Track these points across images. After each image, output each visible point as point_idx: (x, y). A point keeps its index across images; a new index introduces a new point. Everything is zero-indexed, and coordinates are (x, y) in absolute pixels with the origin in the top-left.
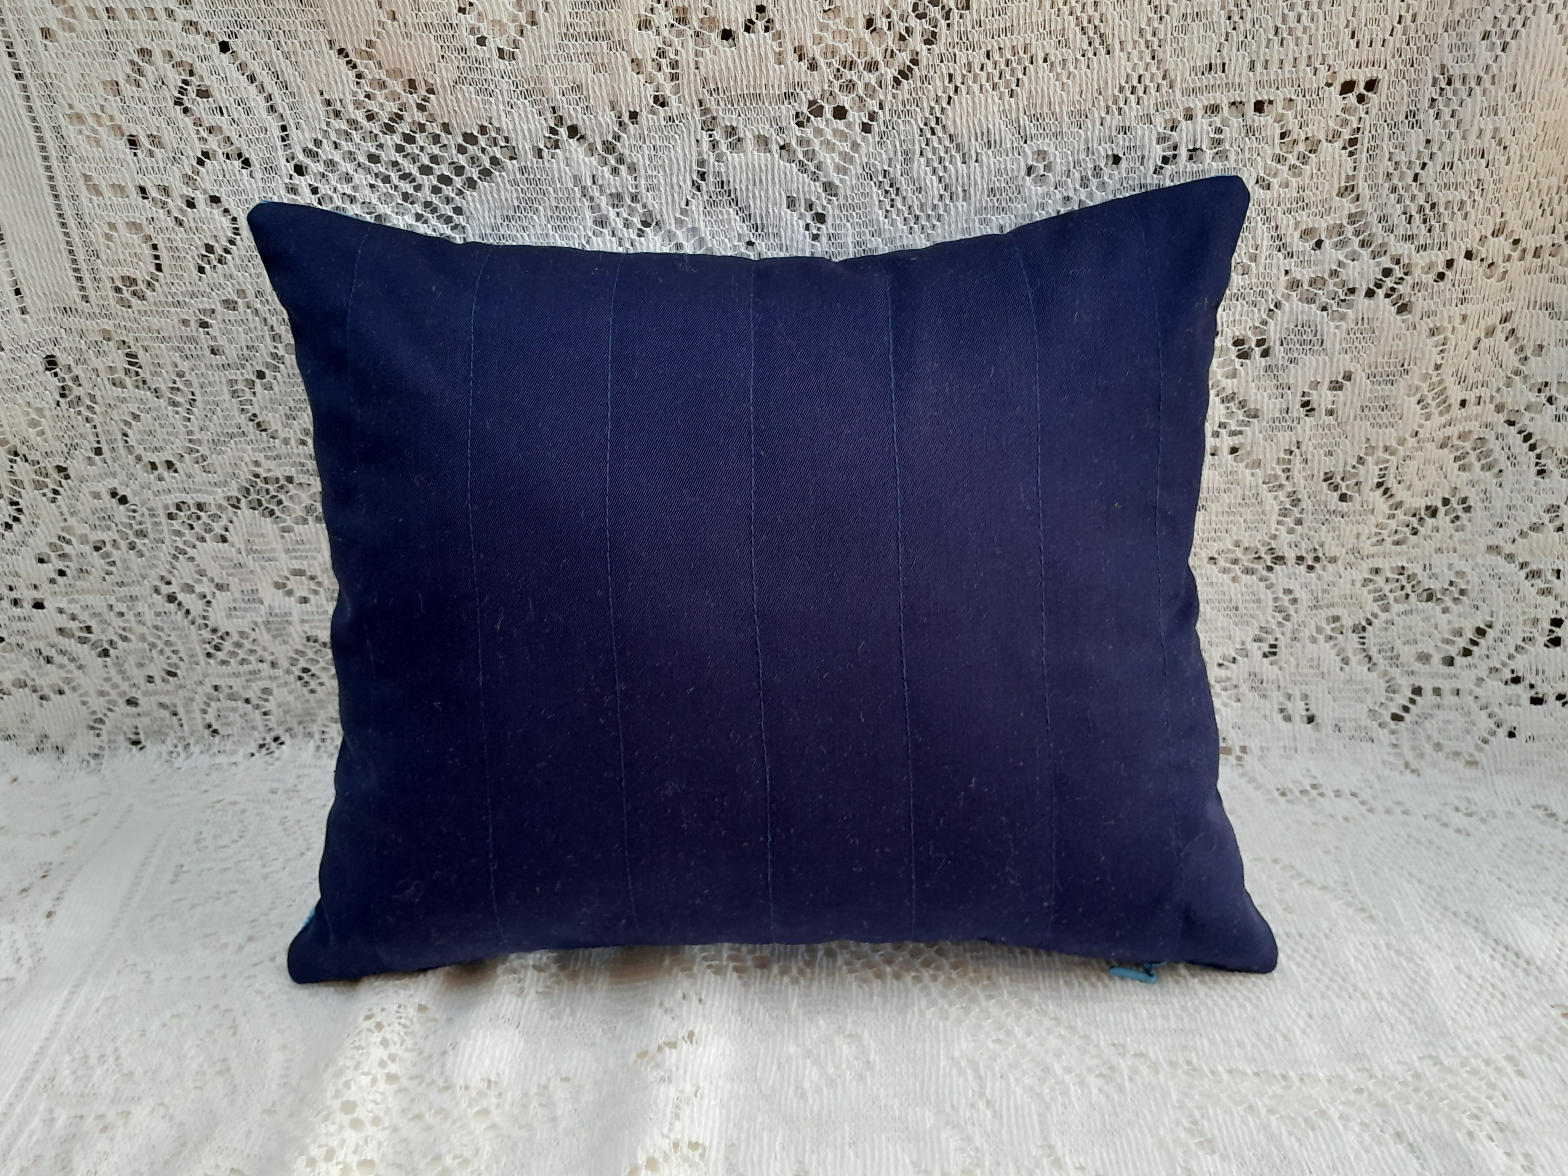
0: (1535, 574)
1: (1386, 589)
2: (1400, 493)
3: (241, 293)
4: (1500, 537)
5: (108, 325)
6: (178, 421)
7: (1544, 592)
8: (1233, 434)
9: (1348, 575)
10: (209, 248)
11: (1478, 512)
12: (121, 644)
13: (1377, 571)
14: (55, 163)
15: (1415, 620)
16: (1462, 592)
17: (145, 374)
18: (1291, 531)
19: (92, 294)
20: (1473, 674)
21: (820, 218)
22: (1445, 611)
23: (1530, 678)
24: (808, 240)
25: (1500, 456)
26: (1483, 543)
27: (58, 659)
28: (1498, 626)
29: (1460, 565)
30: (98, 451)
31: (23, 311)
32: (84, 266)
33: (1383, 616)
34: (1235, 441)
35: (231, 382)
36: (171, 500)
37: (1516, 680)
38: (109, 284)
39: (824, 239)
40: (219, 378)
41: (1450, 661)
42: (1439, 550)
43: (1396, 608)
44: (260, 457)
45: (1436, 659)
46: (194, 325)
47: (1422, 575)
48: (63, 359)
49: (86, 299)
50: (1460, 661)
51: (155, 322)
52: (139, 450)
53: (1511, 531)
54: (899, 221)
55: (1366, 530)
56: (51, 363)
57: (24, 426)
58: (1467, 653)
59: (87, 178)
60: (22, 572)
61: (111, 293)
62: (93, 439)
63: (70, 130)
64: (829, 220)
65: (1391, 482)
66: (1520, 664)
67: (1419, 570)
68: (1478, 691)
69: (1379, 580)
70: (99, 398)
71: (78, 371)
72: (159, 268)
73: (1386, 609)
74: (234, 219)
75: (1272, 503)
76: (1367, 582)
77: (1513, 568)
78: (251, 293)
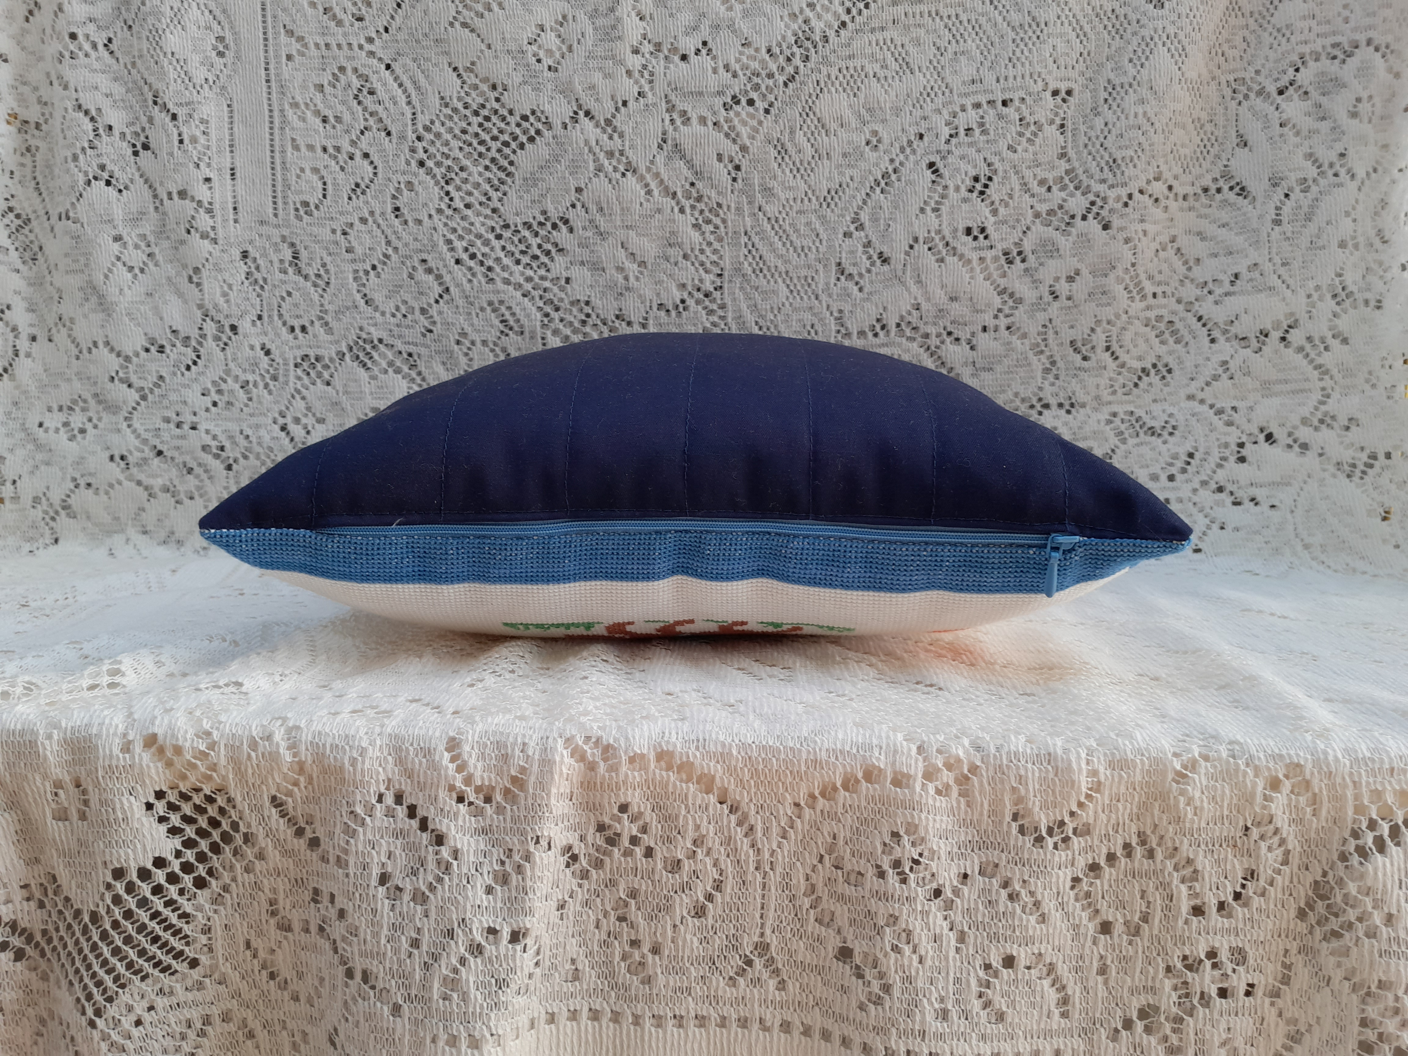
0: (1220, 412)
1: (1123, 427)
2: (1123, 357)
3: (372, 213)
4: (1193, 388)
5: (286, 232)
6: (316, 297)
7: (1229, 424)
8: (1007, 316)
9: (1095, 416)
10: (357, 185)
11: (1176, 373)
12: (241, 460)
13: (1115, 415)
14: (276, 131)
15: (1145, 450)
16: (1174, 428)
17: (302, 265)
18: (1053, 384)
19: (280, 212)
20: (1189, 486)
21: (738, 168)
22: (1165, 442)
23: (1230, 487)
24: (730, 181)
25: (1184, 332)
26: (1183, 393)
27: (198, 470)
28: (1202, 450)
29: (1170, 410)
30: (260, 318)
31: (236, 221)
32: (279, 195)
33: (1123, 447)
34: (1010, 320)
35: (356, 271)
36: (299, 353)
37: (1220, 489)
38: (292, 206)
39: (740, 181)
40: (349, 268)
41: (1171, 478)
42: (1155, 401)
43: (1132, 441)
44: (365, 323)
45: (1163, 477)
46: (339, 233)
47: (1146, 418)
48: (253, 253)
49: (276, 215)
50: (1179, 477)
51: (315, 230)
52: (287, 317)
53: (1200, 382)
54: (788, 171)
55: (1104, 382)
56: (245, 255)
57: (218, 294)
58: (1184, 471)
59: (293, 140)
60: (189, 401)
61: (292, 212)
62: (259, 308)
63: (290, 112)
64: (743, 169)
65: (1115, 347)
66: (1221, 476)
67: (1143, 414)
68: (1196, 499)
69: (1117, 421)
70: (269, 281)
71: (260, 262)
72: (324, 196)
73: (1124, 441)
74: (375, 168)
75: (1038, 363)
76: (1109, 422)
77: (1205, 408)
78: (378, 213)
